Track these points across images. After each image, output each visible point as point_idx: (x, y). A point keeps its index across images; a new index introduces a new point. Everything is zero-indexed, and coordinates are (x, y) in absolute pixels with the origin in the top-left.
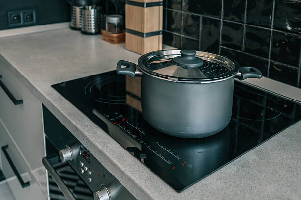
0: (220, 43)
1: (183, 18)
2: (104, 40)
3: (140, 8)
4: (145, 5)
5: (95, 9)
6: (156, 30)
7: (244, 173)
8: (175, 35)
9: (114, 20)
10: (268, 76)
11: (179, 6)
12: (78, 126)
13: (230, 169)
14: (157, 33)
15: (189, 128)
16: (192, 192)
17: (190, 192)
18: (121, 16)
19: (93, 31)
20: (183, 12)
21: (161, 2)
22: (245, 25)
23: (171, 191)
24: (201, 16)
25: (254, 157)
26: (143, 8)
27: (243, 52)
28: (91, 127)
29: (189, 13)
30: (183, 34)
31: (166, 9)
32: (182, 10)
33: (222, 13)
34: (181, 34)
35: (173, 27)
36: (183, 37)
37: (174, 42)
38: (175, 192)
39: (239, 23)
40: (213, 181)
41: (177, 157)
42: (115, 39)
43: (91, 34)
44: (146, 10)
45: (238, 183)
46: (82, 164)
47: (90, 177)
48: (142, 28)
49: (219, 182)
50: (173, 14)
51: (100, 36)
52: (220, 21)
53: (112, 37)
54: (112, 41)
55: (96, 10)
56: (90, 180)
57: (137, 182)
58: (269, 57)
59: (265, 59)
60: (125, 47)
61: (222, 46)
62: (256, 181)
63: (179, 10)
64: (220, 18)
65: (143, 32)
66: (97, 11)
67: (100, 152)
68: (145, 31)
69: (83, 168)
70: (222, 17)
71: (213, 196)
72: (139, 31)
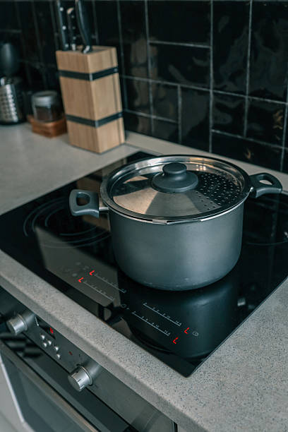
0: (211, 126)
1: (151, 89)
2: (35, 132)
3: (83, 82)
4: (91, 77)
5: (11, 83)
6: (112, 112)
7: (268, 331)
8: (141, 116)
9: (45, 101)
10: (281, 169)
11: (143, 70)
12: (27, 294)
13: (247, 328)
14: (114, 117)
15: (187, 279)
16: (205, 373)
17: (202, 373)
18: (54, 93)
19: (15, 119)
20: (151, 81)
21: (115, 68)
22: (247, 97)
23: (176, 377)
24: (179, 86)
25: (277, 304)
26: (88, 82)
27: (244, 138)
28: (47, 292)
29: (159, 82)
30: (154, 114)
31: (124, 77)
32: (148, 77)
33: (212, 81)
34: (150, 113)
35: (137, 103)
36: (155, 120)
37: (140, 127)
38: (182, 377)
39: (237, 95)
40: (228, 350)
41: (177, 323)
42: (51, 131)
43: (12, 124)
44: (94, 84)
45: (261, 347)
46: (43, 337)
47: (58, 353)
48: (92, 113)
49: (236, 350)
50: (135, 85)
51: (26, 125)
52: (209, 92)
53: (46, 128)
54: (47, 134)
55: (13, 85)
56: (59, 356)
57: (129, 370)
58: (284, 143)
59: (276, 146)
60: (68, 142)
61: (213, 131)
62: (284, 340)
63: (143, 77)
64: (209, 88)
65: (92, 119)
66: (15, 87)
67: (68, 329)
68: (97, 117)
69: (45, 341)
70: (212, 86)
71: (232, 373)
72: (88, 117)
